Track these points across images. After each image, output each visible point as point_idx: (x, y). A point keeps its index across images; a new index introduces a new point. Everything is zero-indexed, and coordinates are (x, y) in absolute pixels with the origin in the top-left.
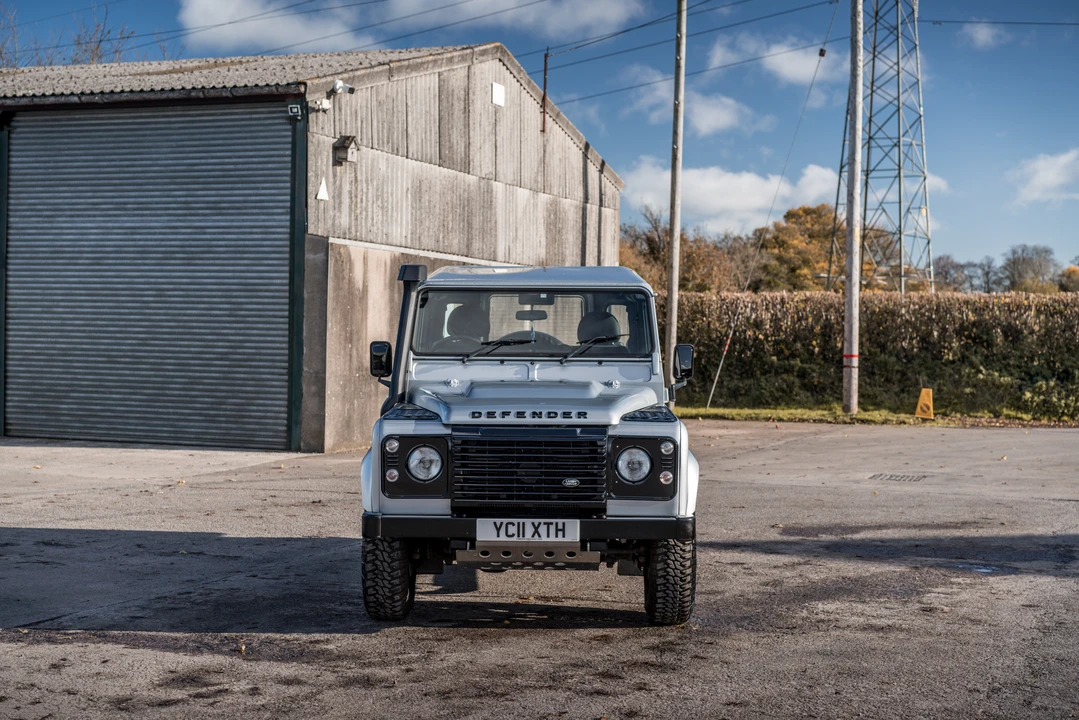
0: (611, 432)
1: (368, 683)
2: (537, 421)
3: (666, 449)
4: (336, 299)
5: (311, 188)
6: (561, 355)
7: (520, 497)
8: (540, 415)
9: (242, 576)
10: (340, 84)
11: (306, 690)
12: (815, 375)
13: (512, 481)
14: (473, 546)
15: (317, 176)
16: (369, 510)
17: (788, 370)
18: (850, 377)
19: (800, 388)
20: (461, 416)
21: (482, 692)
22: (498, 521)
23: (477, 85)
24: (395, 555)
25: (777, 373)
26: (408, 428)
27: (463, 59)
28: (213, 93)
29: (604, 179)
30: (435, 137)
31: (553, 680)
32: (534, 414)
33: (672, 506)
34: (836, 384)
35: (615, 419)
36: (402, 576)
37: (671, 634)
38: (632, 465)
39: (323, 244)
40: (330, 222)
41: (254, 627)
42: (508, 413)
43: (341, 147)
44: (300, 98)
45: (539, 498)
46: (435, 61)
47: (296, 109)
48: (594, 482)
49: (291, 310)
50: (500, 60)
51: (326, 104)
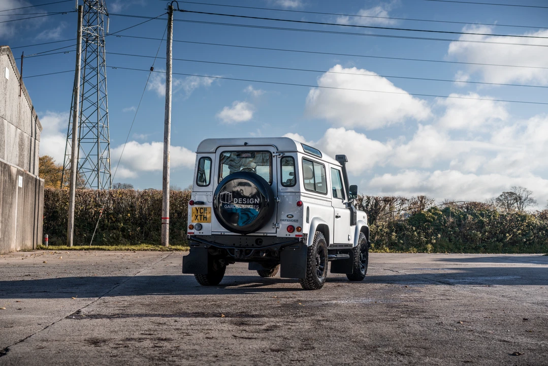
12: (129, 230)
17: (116, 228)
18: (166, 228)
19: (122, 237)
25: (109, 230)
29: (37, 126)
34: (140, 235)
50: (8, 55)
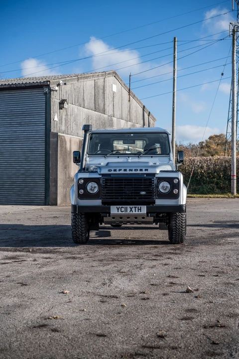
0: (156, 176)
1: (74, 258)
2: (131, 172)
3: (176, 181)
4: (61, 154)
5: (52, 117)
6: (138, 154)
7: (125, 198)
8: (132, 170)
9: (30, 234)
10: (61, 82)
11: (53, 260)
12: (221, 184)
13: (123, 193)
14: (109, 216)
15: (54, 112)
16: (73, 204)
17: (212, 182)
18: (234, 183)
19: (217, 188)
20: (105, 171)
21: (113, 260)
22: (118, 206)
23: (107, 84)
24: (82, 220)
25: (209, 184)
26: (86, 175)
27: (102, 75)
28: (19, 85)
29: (150, 118)
30: (93, 101)
31: (138, 257)
32: (130, 170)
33: (178, 202)
34: (229, 186)
35: (158, 172)
36: (85, 227)
37: (178, 246)
38: (164, 187)
39: (56, 135)
40: (58, 129)
41: (35, 246)
42: (121, 170)
43: (62, 103)
44: (48, 86)
45: (132, 198)
46: (93, 76)
47: (47, 90)
48: (151, 193)
49: (46, 158)
50: (115, 77)
51: (57, 88)
